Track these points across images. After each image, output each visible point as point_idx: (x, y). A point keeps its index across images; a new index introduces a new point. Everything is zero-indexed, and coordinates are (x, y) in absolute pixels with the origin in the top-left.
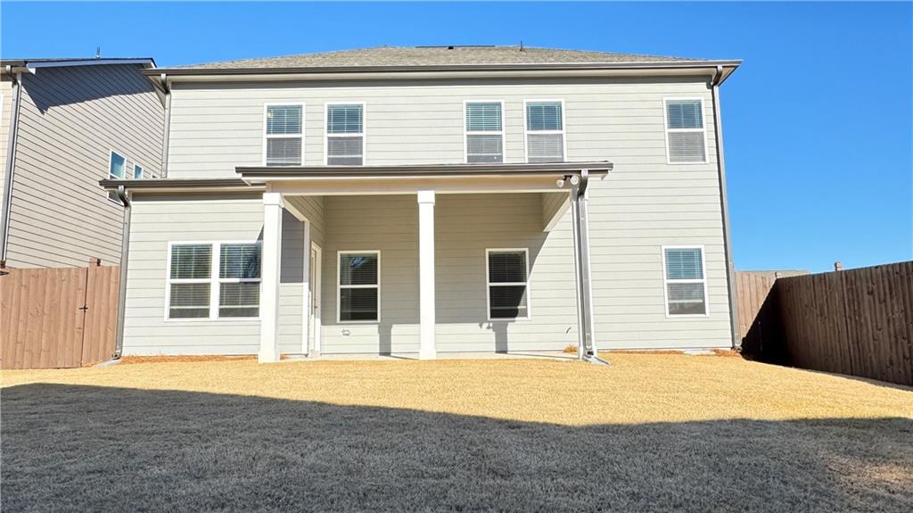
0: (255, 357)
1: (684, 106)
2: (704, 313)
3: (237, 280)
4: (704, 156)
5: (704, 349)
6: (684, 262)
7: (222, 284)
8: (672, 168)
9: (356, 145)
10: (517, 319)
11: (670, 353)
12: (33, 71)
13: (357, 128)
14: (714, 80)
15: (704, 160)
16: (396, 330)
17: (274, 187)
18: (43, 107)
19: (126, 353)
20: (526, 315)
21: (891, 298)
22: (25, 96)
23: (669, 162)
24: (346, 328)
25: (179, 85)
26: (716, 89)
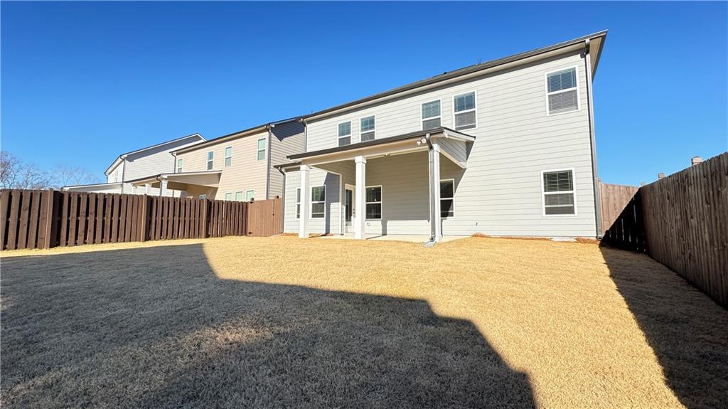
1: (563, 75)
2: (574, 213)
3: (317, 202)
4: (577, 106)
5: (571, 237)
6: (558, 181)
8: (551, 119)
9: (372, 135)
10: (448, 218)
11: (542, 239)
12: (273, 126)
13: (373, 127)
14: (584, 51)
15: (577, 109)
16: (389, 223)
19: (286, 231)
20: (453, 216)
23: (548, 115)
24: (368, 222)
25: (309, 122)
26: (587, 56)
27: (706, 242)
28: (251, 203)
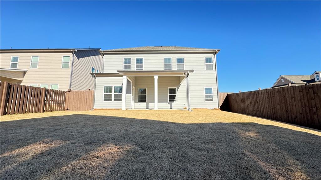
0: (121, 109)
1: (209, 59)
2: (213, 101)
3: (117, 93)
4: (213, 69)
5: (213, 108)
6: (208, 90)
7: (114, 94)
9: (142, 66)
10: (174, 102)
11: (206, 109)
12: (76, 51)
13: (142, 63)
14: (215, 53)
16: (150, 104)
17: (125, 75)
18: (78, 58)
19: (95, 108)
20: (176, 101)
21: (251, 98)
22: (75, 56)
23: (205, 70)
24: (139, 103)
25: (106, 54)
26: (215, 55)
27: (267, 107)
28: (69, 92)
